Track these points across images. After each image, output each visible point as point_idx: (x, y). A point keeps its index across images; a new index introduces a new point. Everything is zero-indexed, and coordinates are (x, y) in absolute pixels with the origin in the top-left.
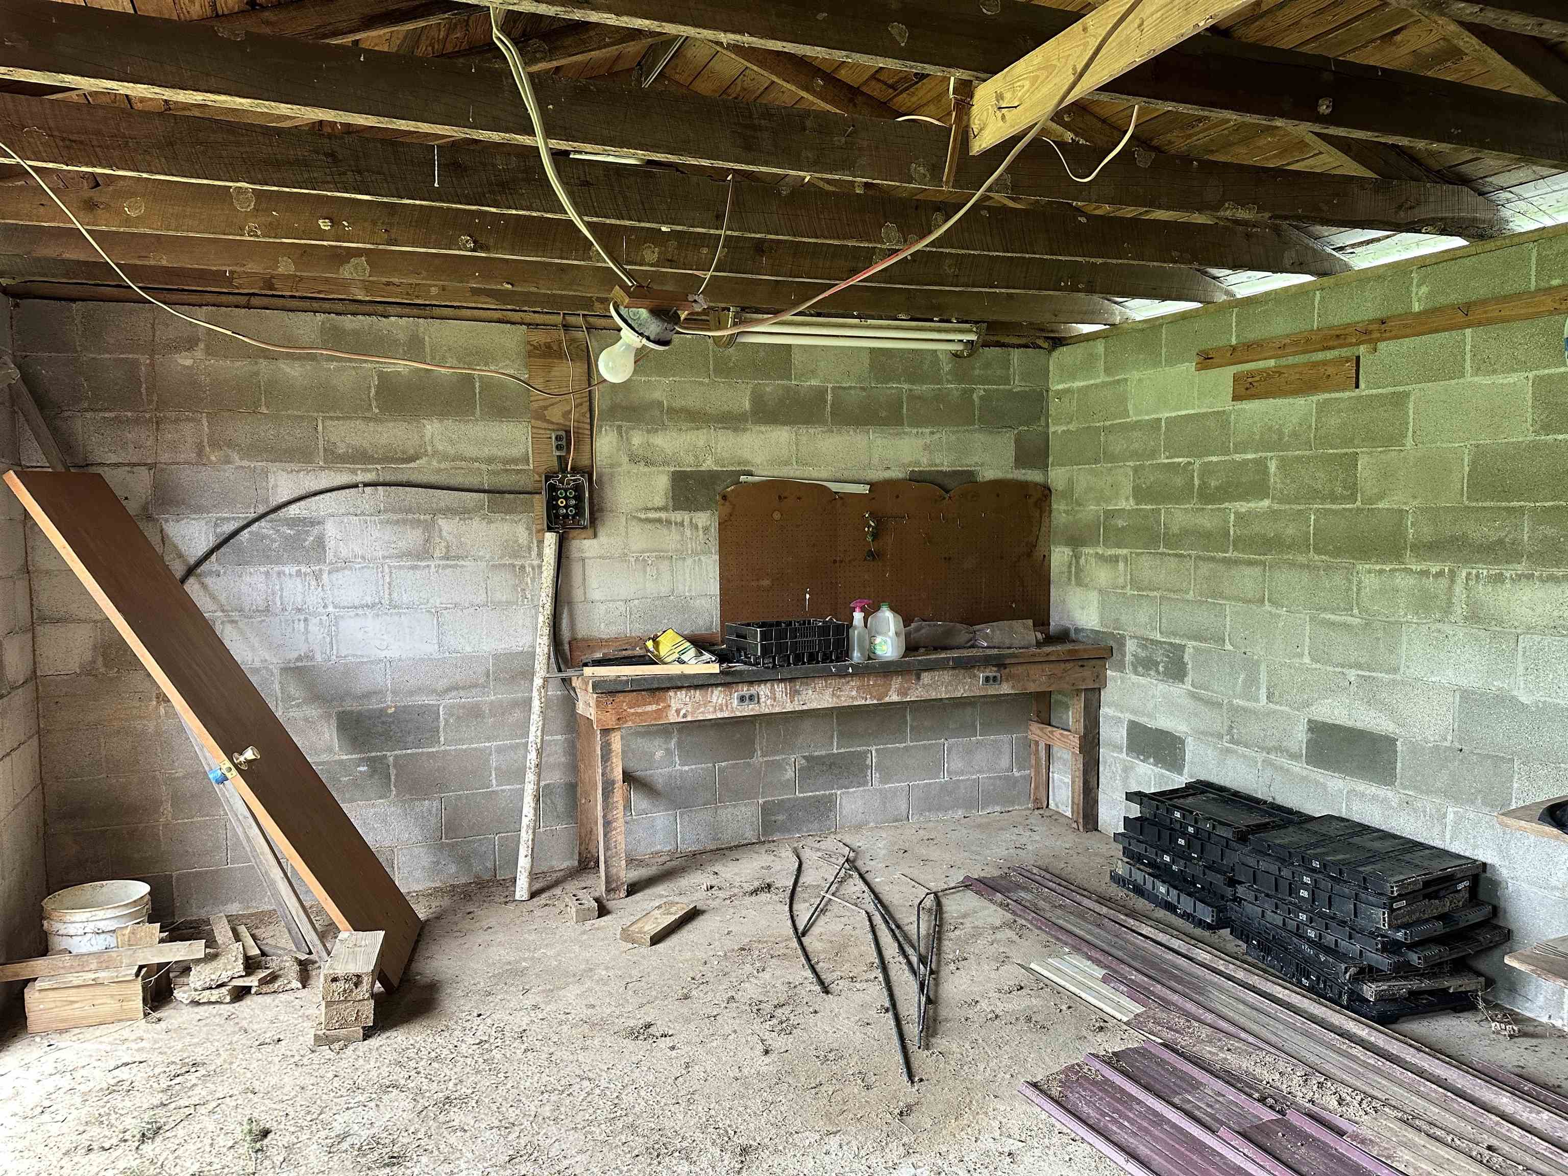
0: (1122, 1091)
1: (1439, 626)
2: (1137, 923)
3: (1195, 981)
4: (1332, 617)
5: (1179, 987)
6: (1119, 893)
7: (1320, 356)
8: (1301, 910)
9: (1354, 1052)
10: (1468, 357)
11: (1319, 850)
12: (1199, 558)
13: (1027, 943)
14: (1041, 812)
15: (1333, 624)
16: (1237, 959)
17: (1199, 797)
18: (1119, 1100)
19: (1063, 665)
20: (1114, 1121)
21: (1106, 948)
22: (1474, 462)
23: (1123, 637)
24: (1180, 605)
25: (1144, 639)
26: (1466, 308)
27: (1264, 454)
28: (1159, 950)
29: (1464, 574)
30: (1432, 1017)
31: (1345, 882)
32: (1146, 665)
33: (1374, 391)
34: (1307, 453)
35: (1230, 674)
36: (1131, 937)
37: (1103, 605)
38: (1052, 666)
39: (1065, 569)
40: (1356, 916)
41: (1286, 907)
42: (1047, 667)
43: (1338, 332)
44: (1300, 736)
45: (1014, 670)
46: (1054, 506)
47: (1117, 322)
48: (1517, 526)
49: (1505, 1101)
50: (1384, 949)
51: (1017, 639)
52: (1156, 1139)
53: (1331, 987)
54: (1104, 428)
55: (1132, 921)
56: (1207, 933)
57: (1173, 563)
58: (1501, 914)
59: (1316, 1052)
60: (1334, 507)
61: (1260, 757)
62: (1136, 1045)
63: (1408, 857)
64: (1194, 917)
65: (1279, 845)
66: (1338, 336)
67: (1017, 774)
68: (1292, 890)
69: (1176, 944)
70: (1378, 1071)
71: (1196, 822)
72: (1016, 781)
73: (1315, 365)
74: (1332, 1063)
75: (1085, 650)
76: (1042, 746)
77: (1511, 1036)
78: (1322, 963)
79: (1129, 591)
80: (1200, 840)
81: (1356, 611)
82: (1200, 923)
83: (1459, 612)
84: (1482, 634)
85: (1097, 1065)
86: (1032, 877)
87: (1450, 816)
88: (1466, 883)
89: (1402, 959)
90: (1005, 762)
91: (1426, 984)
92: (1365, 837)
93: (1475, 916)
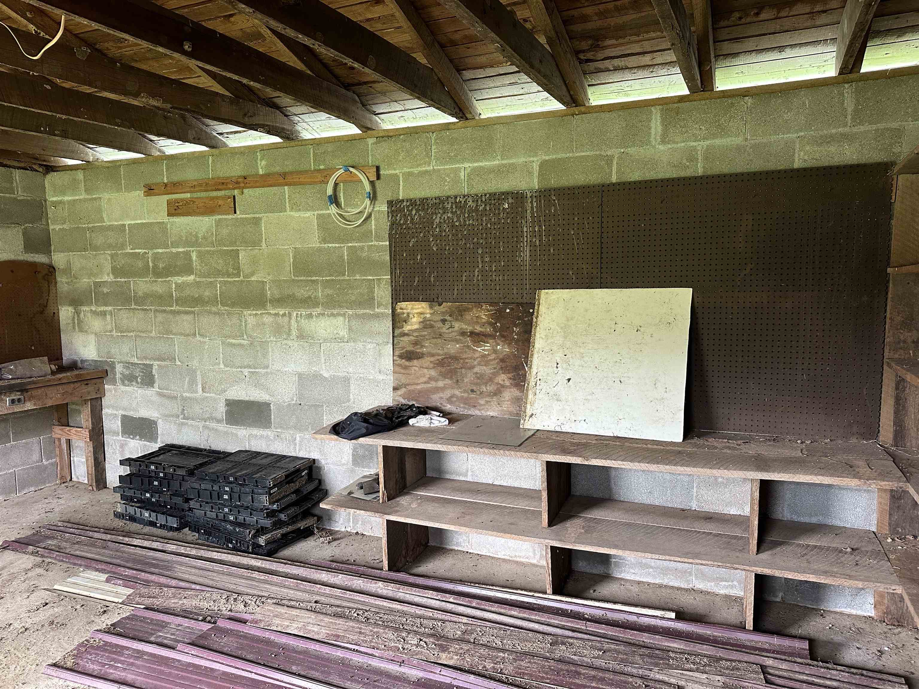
0: (117, 646)
1: (285, 342)
2: (131, 539)
3: (166, 564)
4: (234, 341)
5: (156, 571)
6: (119, 523)
7: (215, 194)
8: (225, 506)
9: (254, 576)
10: (287, 200)
11: (233, 471)
12: (156, 311)
13: (52, 573)
14: (66, 484)
15: (234, 345)
16: (192, 544)
17: (167, 454)
18: (114, 653)
19: (72, 385)
20: (111, 666)
21: (109, 560)
22: (295, 257)
23: (113, 363)
24: (148, 340)
25: (127, 363)
26: (284, 175)
27: (189, 249)
28: (144, 552)
29: (295, 315)
30: (293, 545)
31: (247, 485)
32: (129, 379)
33: (244, 216)
34: (212, 249)
35: (181, 379)
36: (127, 549)
37: (98, 343)
38: (64, 386)
39: (70, 321)
40: (253, 502)
41: (217, 507)
42: (60, 388)
43: (223, 181)
44: (222, 409)
45: (34, 393)
46: (59, 279)
47: (91, 160)
48: (316, 289)
49: (324, 576)
50: (268, 516)
51: (36, 372)
52: (138, 667)
53: (243, 544)
54: (88, 229)
55: (127, 539)
56: (175, 534)
57: (141, 315)
58: (323, 483)
59: (234, 582)
60: (229, 279)
61: (201, 424)
62: (128, 614)
63: (278, 464)
64: (167, 526)
65: (212, 473)
66: (223, 183)
67: (45, 462)
68: (219, 497)
69: (155, 545)
70: (265, 582)
71: (164, 469)
72: (46, 467)
73: (212, 199)
74: (242, 585)
75: (88, 374)
76: (63, 441)
77: (329, 542)
78: (237, 532)
79: (114, 333)
80: (167, 480)
81: (245, 337)
82: (171, 529)
83: (294, 334)
84: (306, 344)
85: (100, 636)
86: (58, 529)
87: (298, 439)
88: (306, 472)
89: (276, 519)
90: (35, 457)
91: (290, 528)
92: (258, 458)
93: (311, 487)
